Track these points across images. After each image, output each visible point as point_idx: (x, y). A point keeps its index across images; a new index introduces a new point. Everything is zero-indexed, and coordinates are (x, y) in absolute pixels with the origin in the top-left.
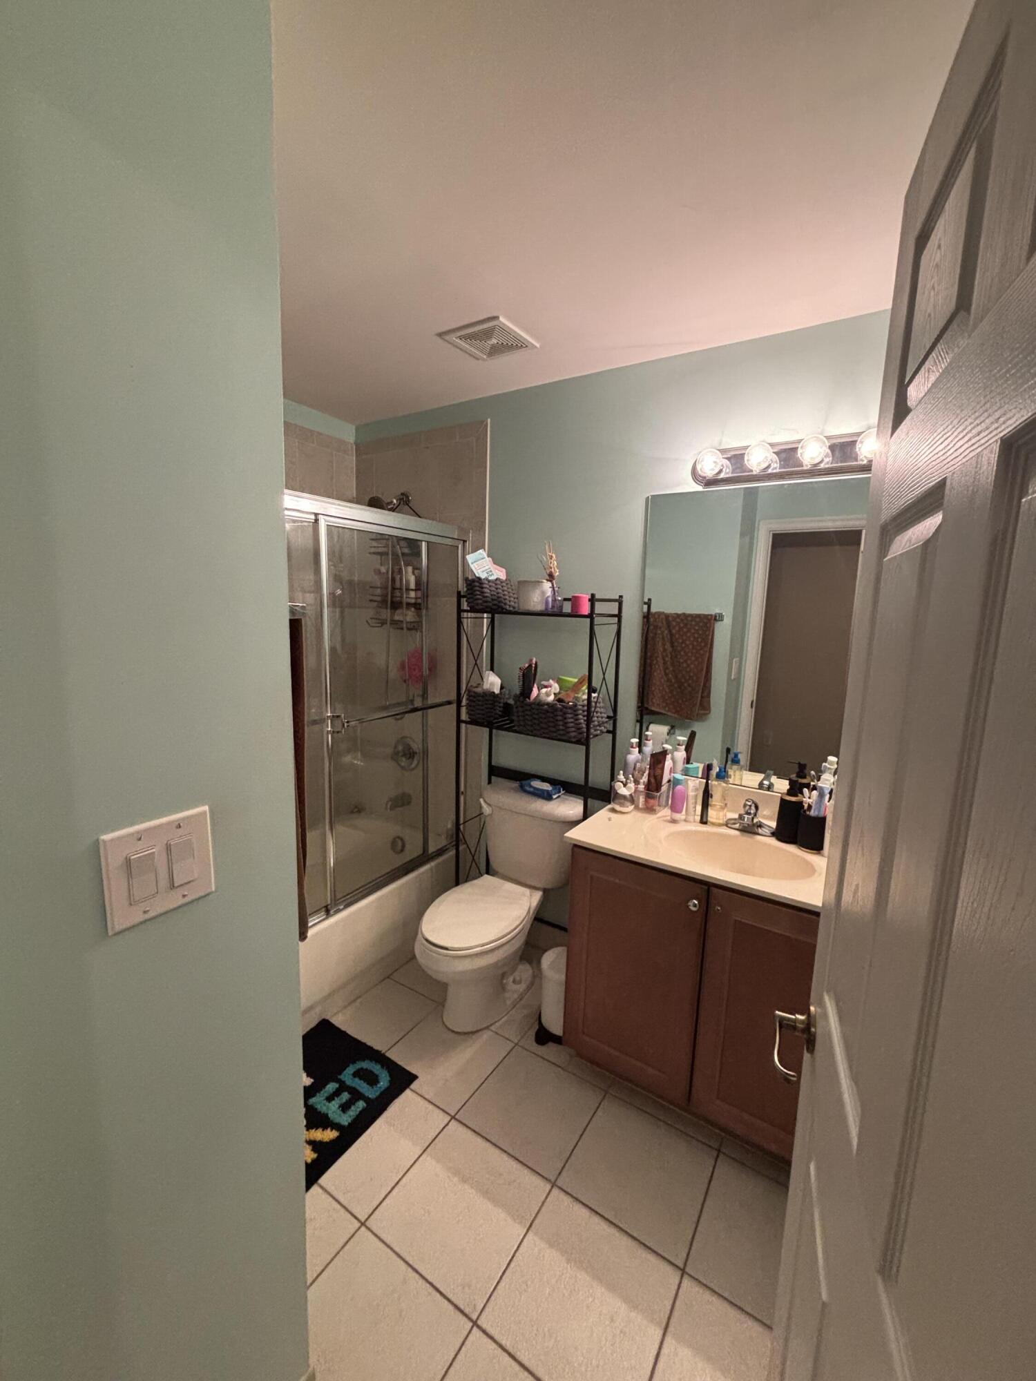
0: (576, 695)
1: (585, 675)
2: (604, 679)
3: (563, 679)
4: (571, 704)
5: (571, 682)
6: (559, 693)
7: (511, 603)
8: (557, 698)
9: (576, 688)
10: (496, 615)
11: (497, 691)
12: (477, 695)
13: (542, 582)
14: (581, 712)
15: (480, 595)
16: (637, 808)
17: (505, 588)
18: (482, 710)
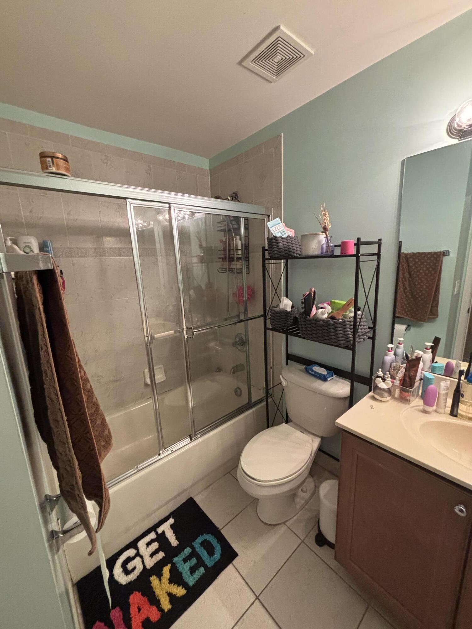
0: (345, 313)
1: (351, 299)
2: (367, 301)
3: (335, 303)
4: (340, 320)
5: (341, 304)
6: (332, 312)
7: (297, 252)
8: (330, 315)
9: (345, 308)
10: (289, 261)
11: (289, 309)
12: (277, 312)
13: (319, 234)
14: (348, 326)
15: (276, 248)
16: (393, 398)
17: (294, 242)
18: (280, 322)
